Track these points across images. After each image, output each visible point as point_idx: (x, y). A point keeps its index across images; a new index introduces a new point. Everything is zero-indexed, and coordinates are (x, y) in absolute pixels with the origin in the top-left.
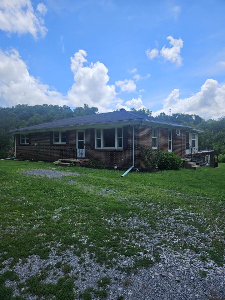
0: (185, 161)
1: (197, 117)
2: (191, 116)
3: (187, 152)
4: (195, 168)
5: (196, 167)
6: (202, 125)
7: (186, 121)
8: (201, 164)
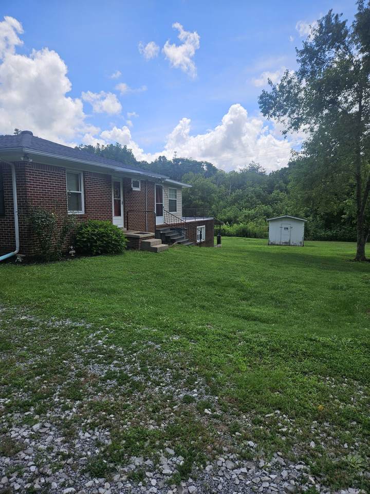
0: (139, 236)
1: (209, 165)
2: (200, 164)
3: (159, 221)
4: (155, 250)
5: (157, 248)
6: (216, 179)
7: (194, 171)
8: (179, 241)
